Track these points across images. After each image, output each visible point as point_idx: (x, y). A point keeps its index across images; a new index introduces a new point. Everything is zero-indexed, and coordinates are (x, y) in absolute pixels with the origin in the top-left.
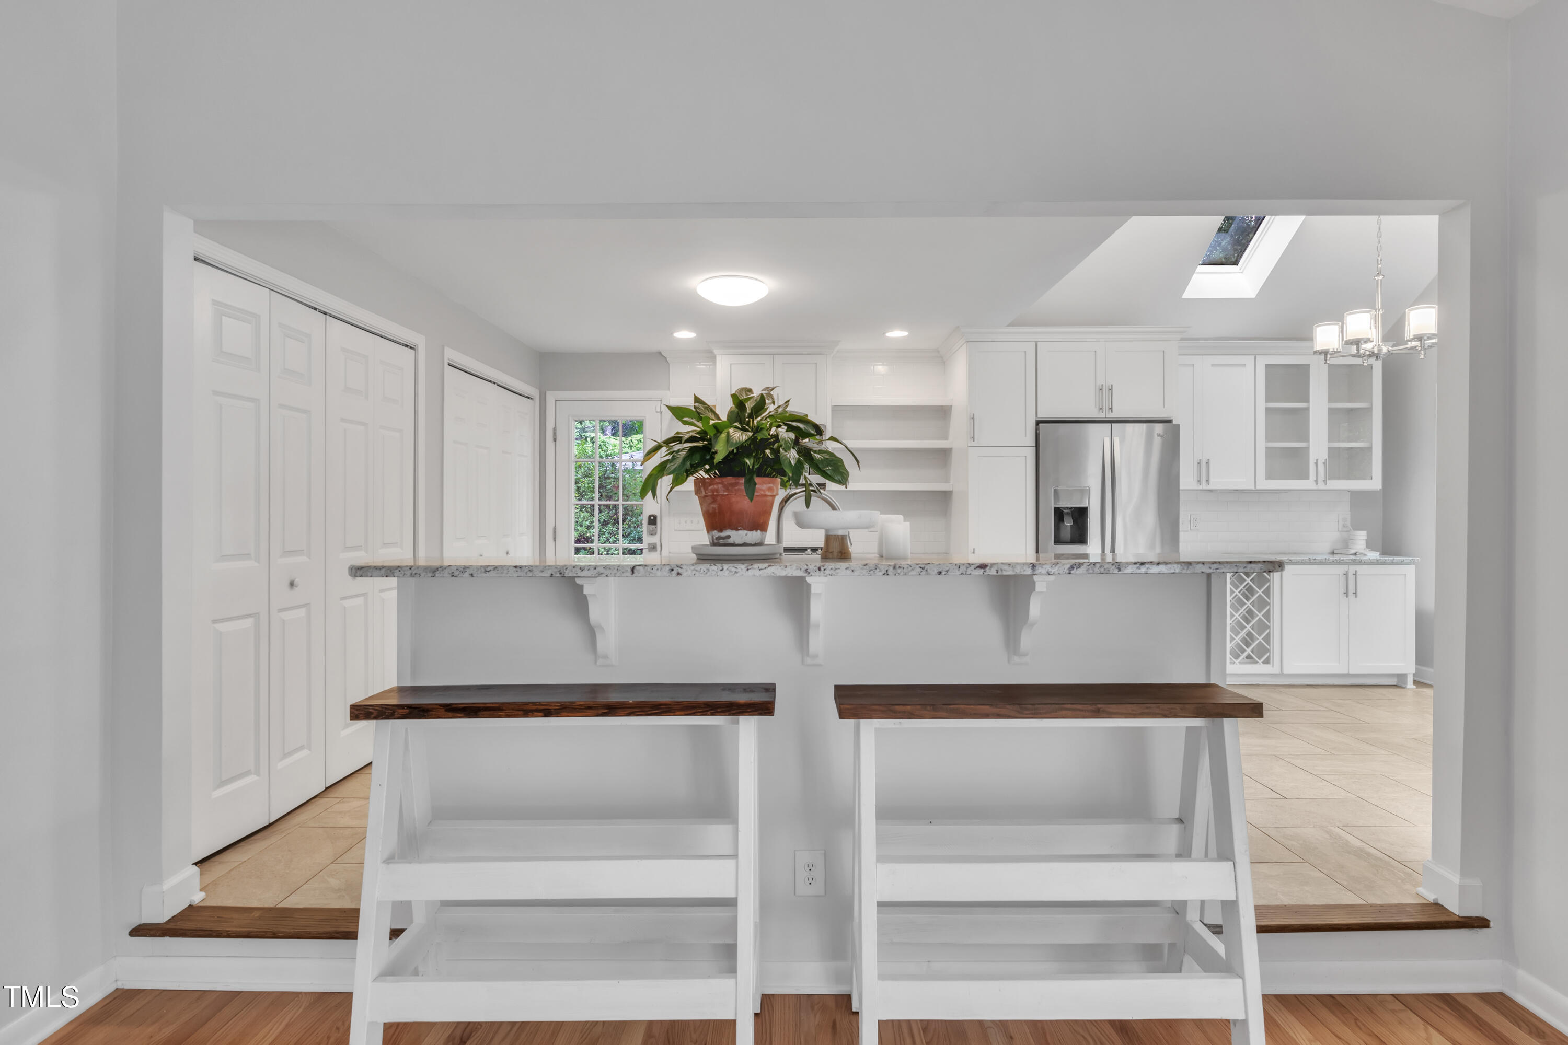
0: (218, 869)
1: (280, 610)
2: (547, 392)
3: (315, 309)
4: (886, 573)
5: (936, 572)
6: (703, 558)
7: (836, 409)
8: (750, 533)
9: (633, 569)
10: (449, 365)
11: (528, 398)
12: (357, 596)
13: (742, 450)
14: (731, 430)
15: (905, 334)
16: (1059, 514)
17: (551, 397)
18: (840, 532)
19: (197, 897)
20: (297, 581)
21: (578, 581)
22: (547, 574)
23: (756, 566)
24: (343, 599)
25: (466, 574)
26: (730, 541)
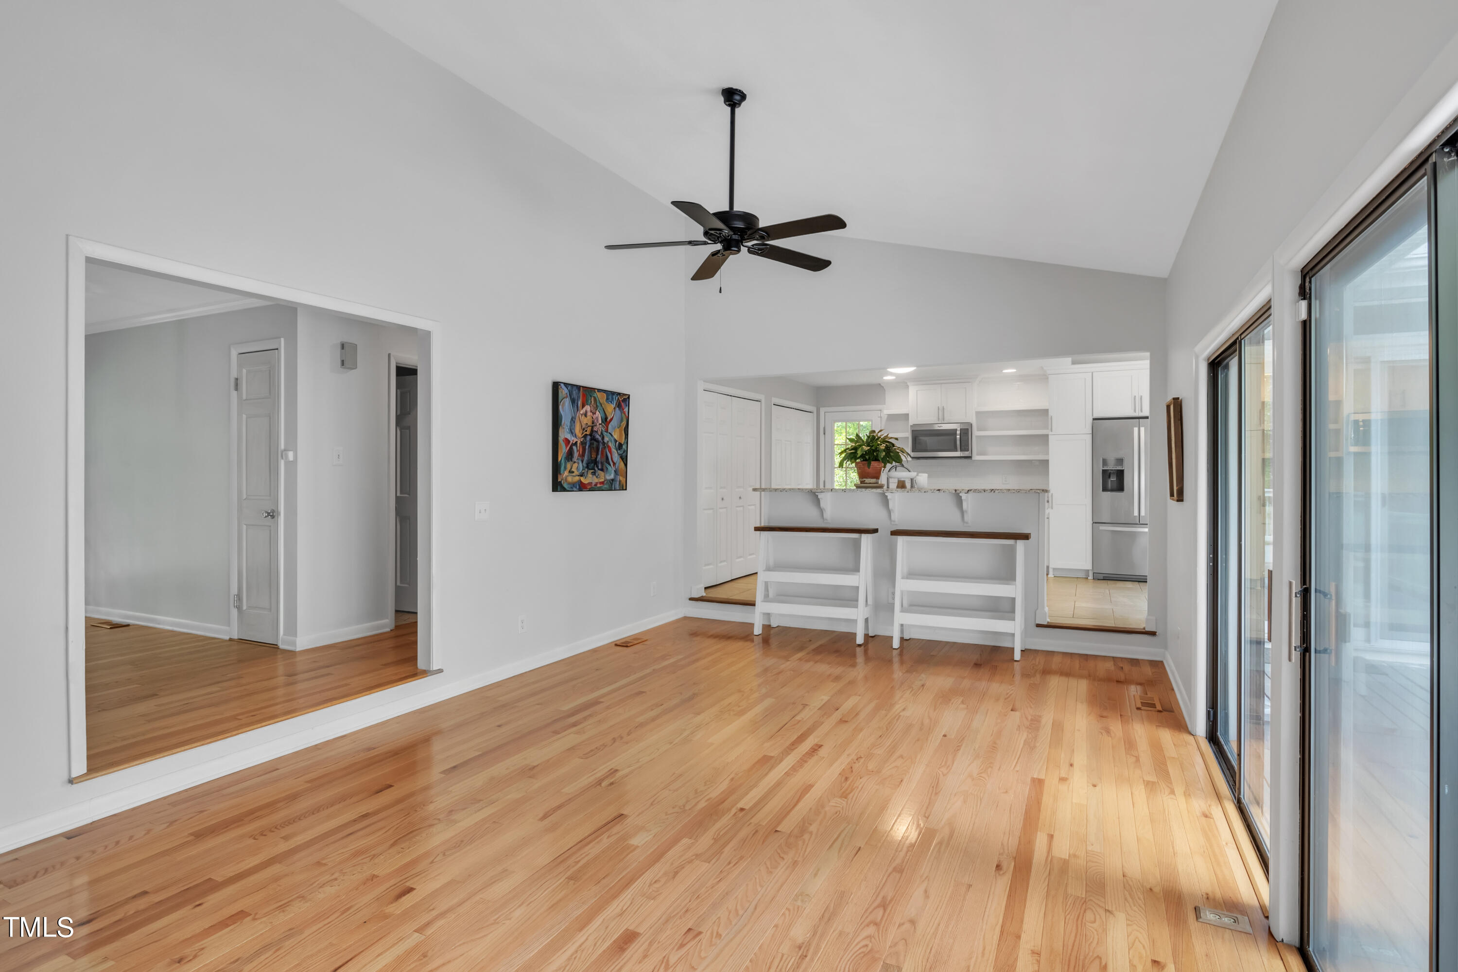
0: (709, 590)
1: (720, 508)
2: (821, 409)
3: (728, 395)
4: (908, 492)
5: (924, 491)
6: (858, 487)
7: (978, 414)
8: (872, 480)
9: (832, 490)
10: (774, 404)
11: (810, 412)
12: (740, 507)
13: (867, 453)
14: (863, 446)
15: (1015, 370)
16: (1106, 474)
17: (822, 410)
18: (903, 479)
19: (704, 594)
20: (724, 498)
21: (817, 494)
22: (807, 491)
23: (868, 489)
24: (737, 507)
25: (785, 491)
26: (865, 482)
